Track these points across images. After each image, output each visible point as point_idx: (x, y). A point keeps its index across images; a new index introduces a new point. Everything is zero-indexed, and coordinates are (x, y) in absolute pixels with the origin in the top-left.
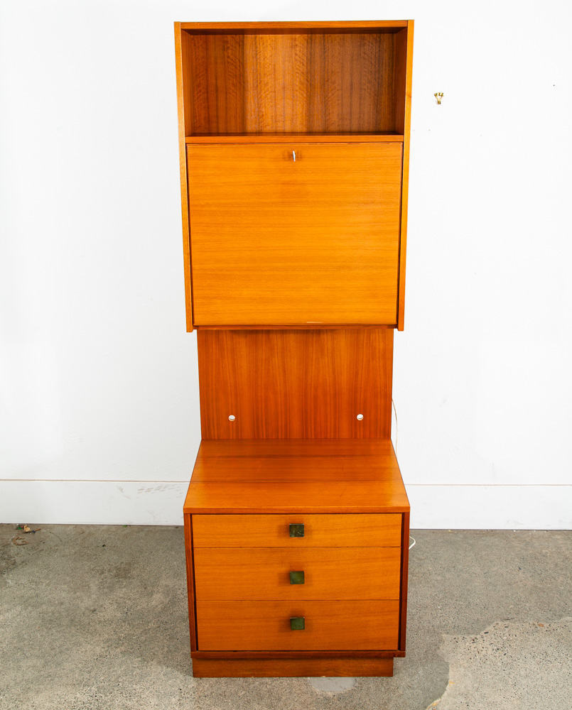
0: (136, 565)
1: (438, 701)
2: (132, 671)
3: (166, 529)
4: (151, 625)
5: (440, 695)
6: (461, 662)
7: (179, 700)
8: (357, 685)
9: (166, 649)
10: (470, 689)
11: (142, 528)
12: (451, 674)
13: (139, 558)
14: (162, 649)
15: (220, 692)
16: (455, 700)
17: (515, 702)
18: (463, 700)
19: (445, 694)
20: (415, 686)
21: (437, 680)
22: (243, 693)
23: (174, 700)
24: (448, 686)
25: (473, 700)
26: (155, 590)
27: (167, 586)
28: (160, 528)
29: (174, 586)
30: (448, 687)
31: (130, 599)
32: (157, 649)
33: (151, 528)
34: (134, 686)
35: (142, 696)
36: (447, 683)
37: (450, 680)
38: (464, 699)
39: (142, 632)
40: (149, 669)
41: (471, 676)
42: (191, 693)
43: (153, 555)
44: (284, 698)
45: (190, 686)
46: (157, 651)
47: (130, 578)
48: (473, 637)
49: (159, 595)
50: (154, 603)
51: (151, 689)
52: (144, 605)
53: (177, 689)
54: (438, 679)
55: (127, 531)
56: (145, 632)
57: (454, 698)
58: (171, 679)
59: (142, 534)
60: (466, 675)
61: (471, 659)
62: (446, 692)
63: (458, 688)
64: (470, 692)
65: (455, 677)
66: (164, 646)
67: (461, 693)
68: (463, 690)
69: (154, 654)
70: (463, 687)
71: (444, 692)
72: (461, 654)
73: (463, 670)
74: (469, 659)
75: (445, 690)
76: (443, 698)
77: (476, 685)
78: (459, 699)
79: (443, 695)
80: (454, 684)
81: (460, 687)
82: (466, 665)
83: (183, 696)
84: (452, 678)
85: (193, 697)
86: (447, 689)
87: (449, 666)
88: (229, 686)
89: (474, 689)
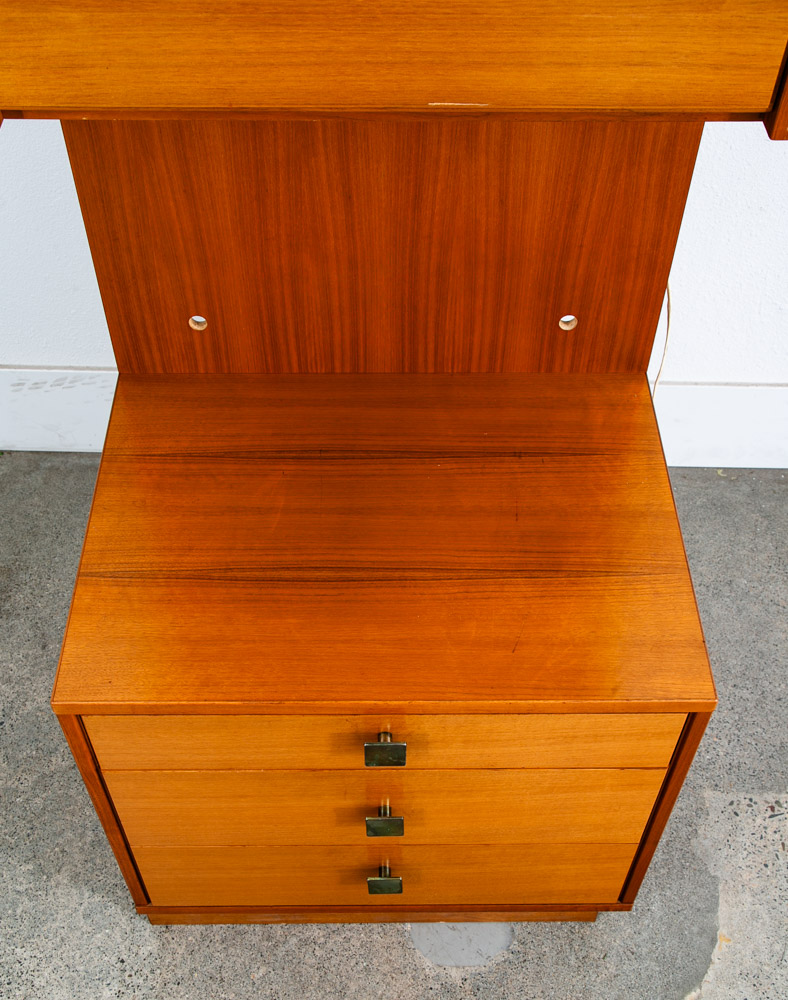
0: (23, 576)
1: (694, 995)
2: (14, 904)
3: (89, 463)
5: (699, 978)
6: (746, 876)
7: (119, 994)
8: (515, 946)
10: (764, 958)
11: (35, 459)
12: (723, 910)
13: (31, 552)
14: (82, 836)
15: (210, 968)
16: (732, 992)
19: (710, 975)
20: (645, 950)
21: (691, 933)
22: (263, 971)
24: (717, 950)
28: (75, 460)
30: (716, 954)
31: (9, 681)
32: (69, 835)
33: (57, 461)
34: (18, 950)
35: (37, 983)
36: (713, 941)
37: (722, 931)
38: (751, 989)
39: (37, 783)
40: (51, 898)
42: (146, 971)
43: (62, 544)
44: (353, 987)
45: (144, 951)
46: (70, 842)
47: (9, 614)
48: (771, 797)
51: (56, 961)
52: (42, 700)
53: (114, 959)
54: (695, 929)
55: (4, 467)
56: (44, 781)
57: (731, 985)
58: (100, 929)
59: (37, 479)
60: (755, 917)
61: (766, 866)
62: (711, 967)
63: (738, 955)
64: (766, 968)
65: (733, 922)
66: (84, 827)
67: (746, 972)
68: (749, 963)
69: (63, 851)
70: (749, 953)
71: (708, 967)
72: (745, 853)
73: (750, 899)
74: (763, 867)
75: (709, 961)
76: (705, 986)
77: (778, 947)
78: (741, 989)
79: (706, 978)
80: (731, 943)
81: (743, 952)
82: (756, 884)
83: (128, 980)
84: (724, 925)
85: (149, 983)
86: (714, 958)
87: (720, 888)
88: (231, 950)
89: (775, 959)
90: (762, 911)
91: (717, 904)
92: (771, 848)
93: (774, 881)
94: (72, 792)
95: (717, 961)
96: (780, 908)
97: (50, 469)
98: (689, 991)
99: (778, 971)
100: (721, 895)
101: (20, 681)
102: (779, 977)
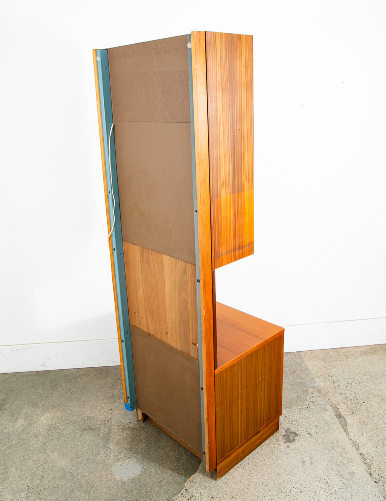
0: (8, 401)
1: (193, 476)
3: (30, 374)
4: (14, 442)
5: (195, 472)
7: (27, 494)
8: (144, 470)
9: (22, 458)
11: (15, 374)
13: (11, 395)
15: (54, 485)
17: (241, 471)
22: (70, 484)
23: (23, 495)
26: (19, 417)
27: (27, 413)
29: (32, 413)
33: (21, 374)
35: (2, 494)
39: (7, 448)
42: (35, 488)
43: (20, 393)
44: (96, 485)
46: (16, 460)
47: (3, 410)
49: (21, 420)
50: (17, 426)
51: (9, 488)
52: (11, 429)
53: (26, 486)
55: (5, 377)
56: (10, 447)
59: (15, 378)
66: (21, 456)
69: (13, 463)
75: (198, 468)
83: (30, 491)
85: (36, 491)
88: (61, 480)
94: (18, 449)
97: (19, 376)
101: (5, 425)
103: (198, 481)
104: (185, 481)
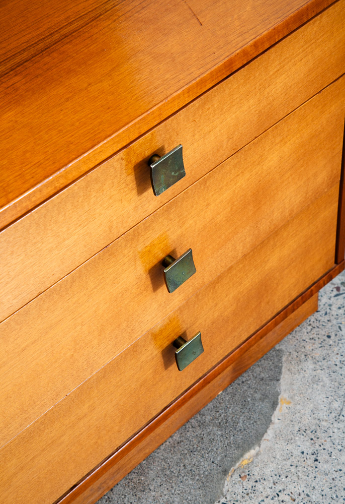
1: (252, 452)
5: (258, 437)
6: (309, 347)
10: (322, 415)
12: (285, 378)
16: (290, 447)
18: (307, 446)
19: (270, 434)
20: (208, 418)
21: (254, 399)
24: (277, 413)
25: (328, 446)
30: (276, 415)
36: (274, 405)
37: (284, 396)
38: (308, 443)
41: (326, 380)
54: (258, 396)
57: (289, 441)
60: (316, 380)
61: (329, 337)
62: (271, 427)
63: (298, 415)
64: (324, 423)
65: (295, 387)
67: (304, 428)
68: (307, 421)
70: (308, 411)
71: (268, 428)
72: (310, 328)
73: (312, 366)
74: (325, 338)
75: (269, 422)
76: (264, 444)
77: (336, 405)
78: (299, 443)
79: (265, 436)
80: (291, 405)
81: (303, 412)
82: (318, 353)
84: (285, 390)
86: (274, 419)
87: (284, 359)
89: (333, 415)
90: (324, 376)
91: (280, 373)
92: (334, 322)
93: (336, 349)
95: (277, 421)
96: (340, 371)
98: (249, 449)
99: (336, 425)
100: (284, 365)
102: (336, 430)
103: (268, 471)
104: (225, 472)
